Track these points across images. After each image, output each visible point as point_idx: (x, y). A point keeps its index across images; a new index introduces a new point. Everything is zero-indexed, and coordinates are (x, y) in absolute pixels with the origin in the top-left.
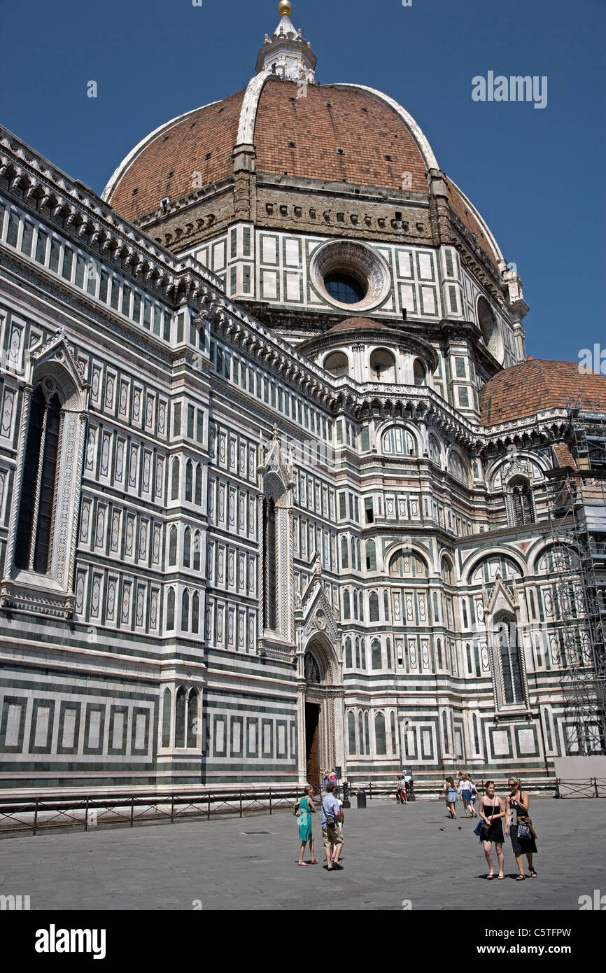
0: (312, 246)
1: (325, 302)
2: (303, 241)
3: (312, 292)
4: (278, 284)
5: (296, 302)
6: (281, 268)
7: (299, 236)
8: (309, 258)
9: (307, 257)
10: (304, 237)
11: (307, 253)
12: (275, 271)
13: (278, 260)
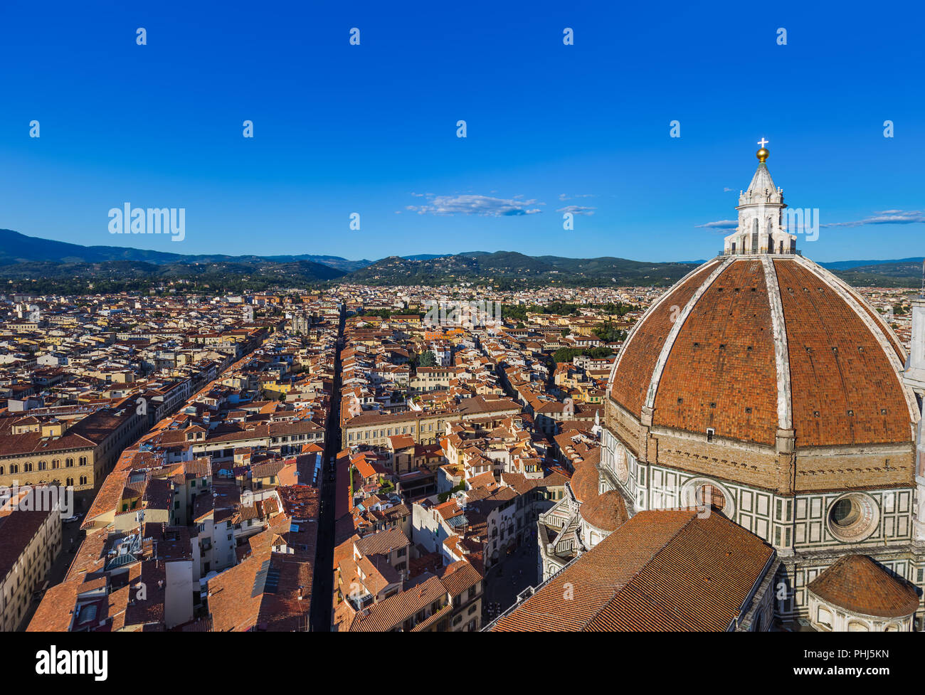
0: (830, 501)
1: (835, 539)
2: (824, 498)
3: (827, 533)
4: (806, 532)
5: (816, 542)
6: (808, 520)
7: (821, 496)
8: (827, 510)
9: (826, 509)
10: (824, 496)
11: (826, 507)
12: (804, 523)
13: (806, 515)
